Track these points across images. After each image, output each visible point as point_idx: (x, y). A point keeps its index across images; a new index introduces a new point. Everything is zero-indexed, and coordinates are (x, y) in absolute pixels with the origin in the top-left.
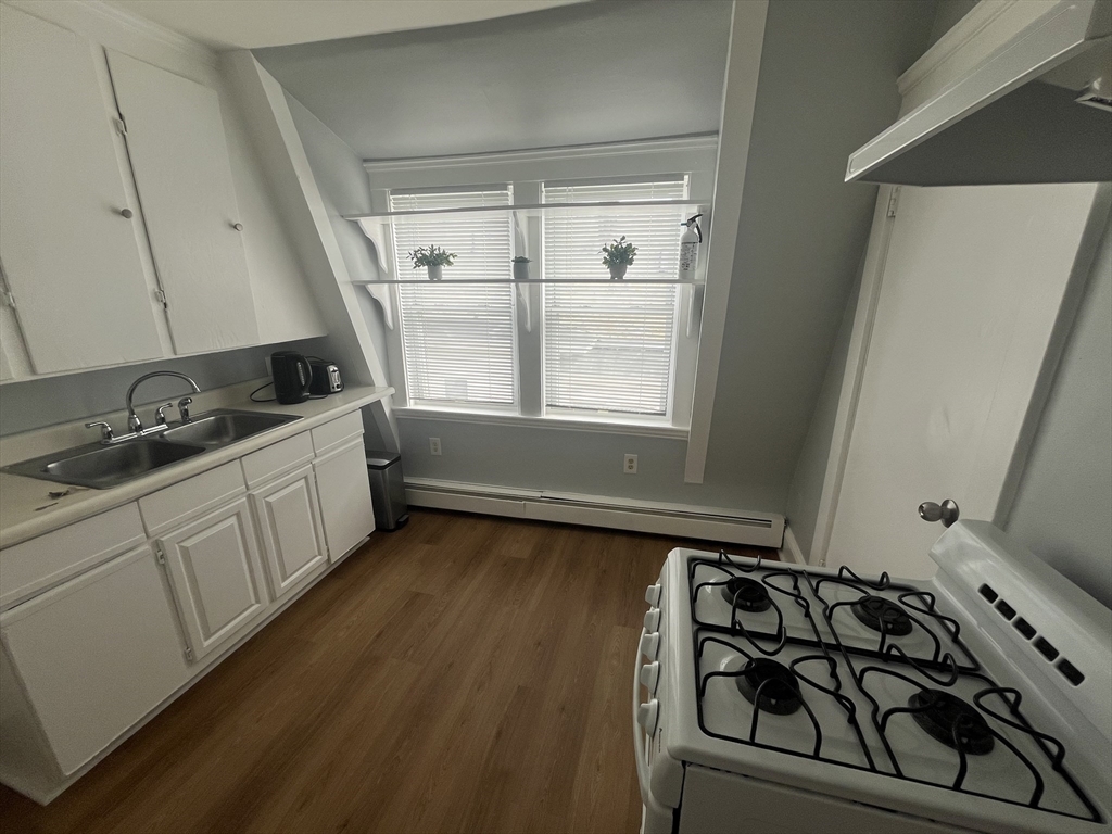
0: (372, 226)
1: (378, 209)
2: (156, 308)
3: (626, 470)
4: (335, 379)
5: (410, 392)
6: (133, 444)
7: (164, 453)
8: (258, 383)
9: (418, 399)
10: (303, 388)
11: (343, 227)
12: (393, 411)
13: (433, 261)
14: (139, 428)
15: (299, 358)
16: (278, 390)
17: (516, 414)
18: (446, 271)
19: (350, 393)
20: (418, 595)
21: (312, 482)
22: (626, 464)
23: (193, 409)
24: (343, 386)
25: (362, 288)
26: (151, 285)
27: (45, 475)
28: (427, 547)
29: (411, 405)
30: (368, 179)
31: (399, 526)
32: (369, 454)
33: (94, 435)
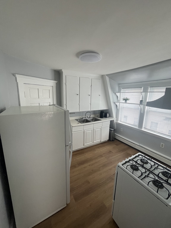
0: (118, 94)
1: (119, 92)
2: (90, 105)
3: (161, 146)
4: (108, 116)
5: (119, 120)
6: (85, 119)
7: (87, 121)
8: (98, 114)
9: (120, 121)
10: (103, 116)
11: (113, 94)
12: (116, 122)
13: (126, 100)
14: (86, 118)
15: (104, 112)
16: (100, 116)
17: (137, 128)
18: (128, 101)
19: (109, 118)
20: (111, 151)
21: (101, 129)
22: (161, 145)
23: (91, 117)
24: (109, 117)
25: (115, 103)
26: (90, 103)
27: (78, 121)
28: (115, 145)
29: (119, 122)
30: (119, 87)
31: (112, 141)
32: (110, 128)
33: (82, 118)
